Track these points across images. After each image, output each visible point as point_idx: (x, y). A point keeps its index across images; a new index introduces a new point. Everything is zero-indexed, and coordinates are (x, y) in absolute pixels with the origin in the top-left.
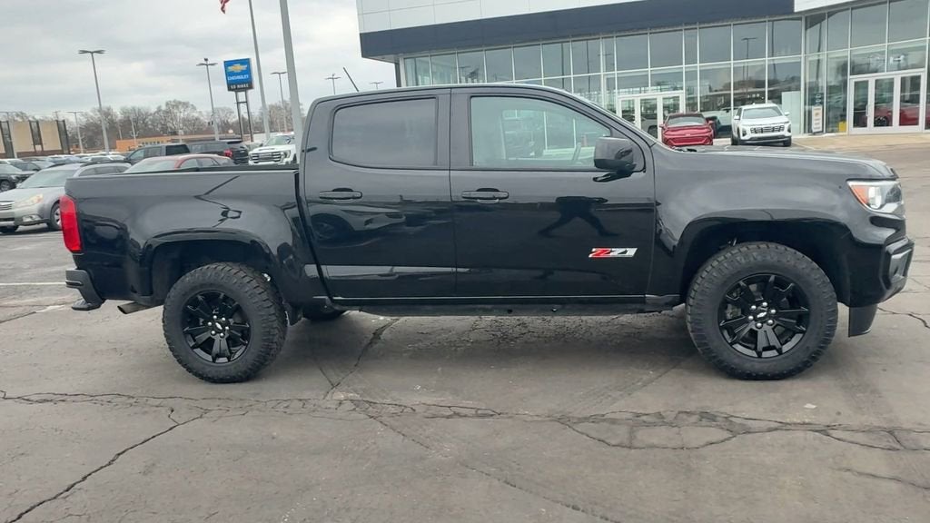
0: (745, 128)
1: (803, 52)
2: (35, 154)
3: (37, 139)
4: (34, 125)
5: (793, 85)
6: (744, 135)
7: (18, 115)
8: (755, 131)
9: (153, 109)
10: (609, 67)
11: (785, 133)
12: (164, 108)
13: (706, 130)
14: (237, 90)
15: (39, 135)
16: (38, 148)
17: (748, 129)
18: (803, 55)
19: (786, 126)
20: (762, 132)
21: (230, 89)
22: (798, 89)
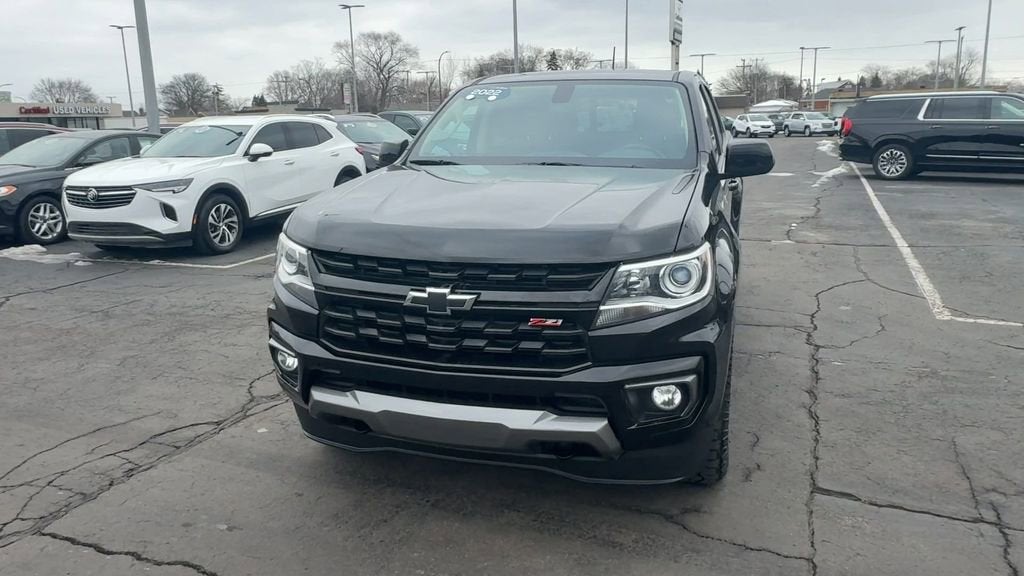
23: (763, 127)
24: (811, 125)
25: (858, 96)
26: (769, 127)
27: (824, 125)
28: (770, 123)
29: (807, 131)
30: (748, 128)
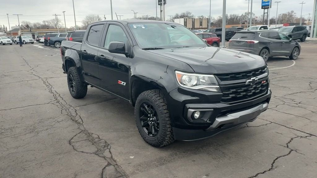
2: (200, 28)
3: (201, 25)
4: (193, 20)
7: (201, 17)
9: (240, 15)
12: (244, 15)
14: (265, 9)
15: (202, 23)
16: (201, 27)
21: (262, 8)
23: (7, 41)
24: (25, 40)
25: (30, 31)
26: (10, 41)
27: (30, 40)
28: (9, 40)
29: (16, 42)
30: (2, 42)
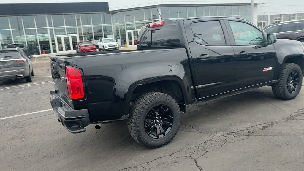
0: (106, 45)
1: (112, 23)
5: (111, 33)
6: (106, 48)
8: (109, 46)
10: (50, 25)
11: (117, 47)
13: (94, 47)
17: (107, 46)
18: (112, 24)
19: (117, 45)
20: (111, 47)
22: (112, 34)
